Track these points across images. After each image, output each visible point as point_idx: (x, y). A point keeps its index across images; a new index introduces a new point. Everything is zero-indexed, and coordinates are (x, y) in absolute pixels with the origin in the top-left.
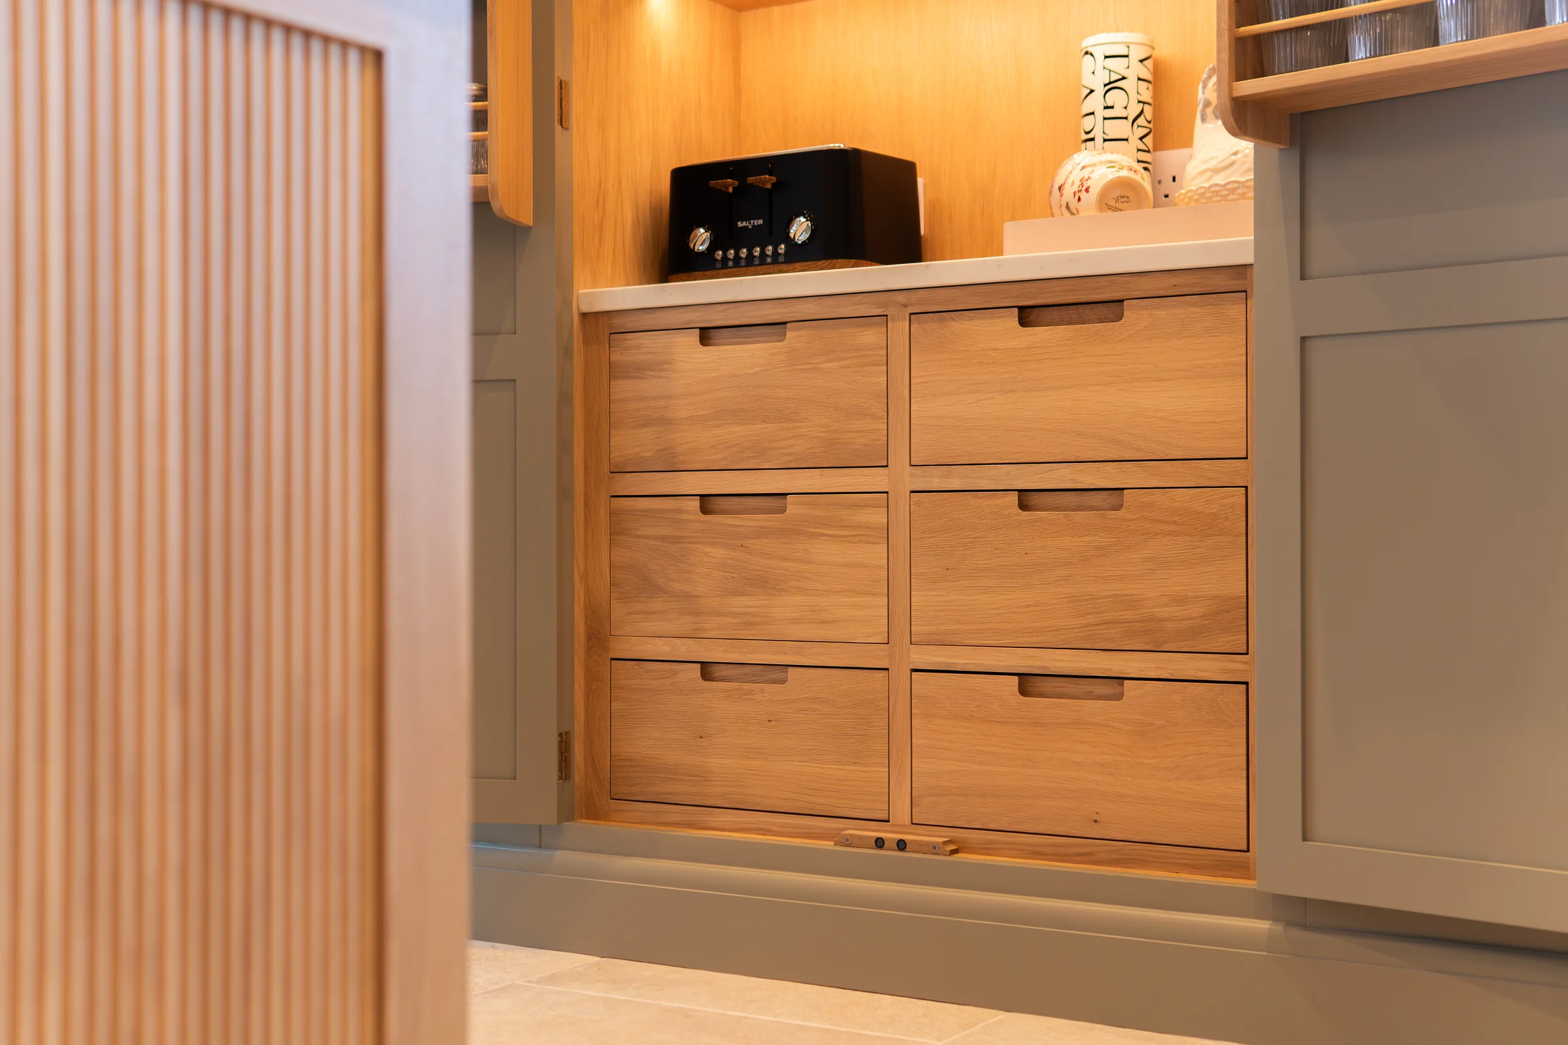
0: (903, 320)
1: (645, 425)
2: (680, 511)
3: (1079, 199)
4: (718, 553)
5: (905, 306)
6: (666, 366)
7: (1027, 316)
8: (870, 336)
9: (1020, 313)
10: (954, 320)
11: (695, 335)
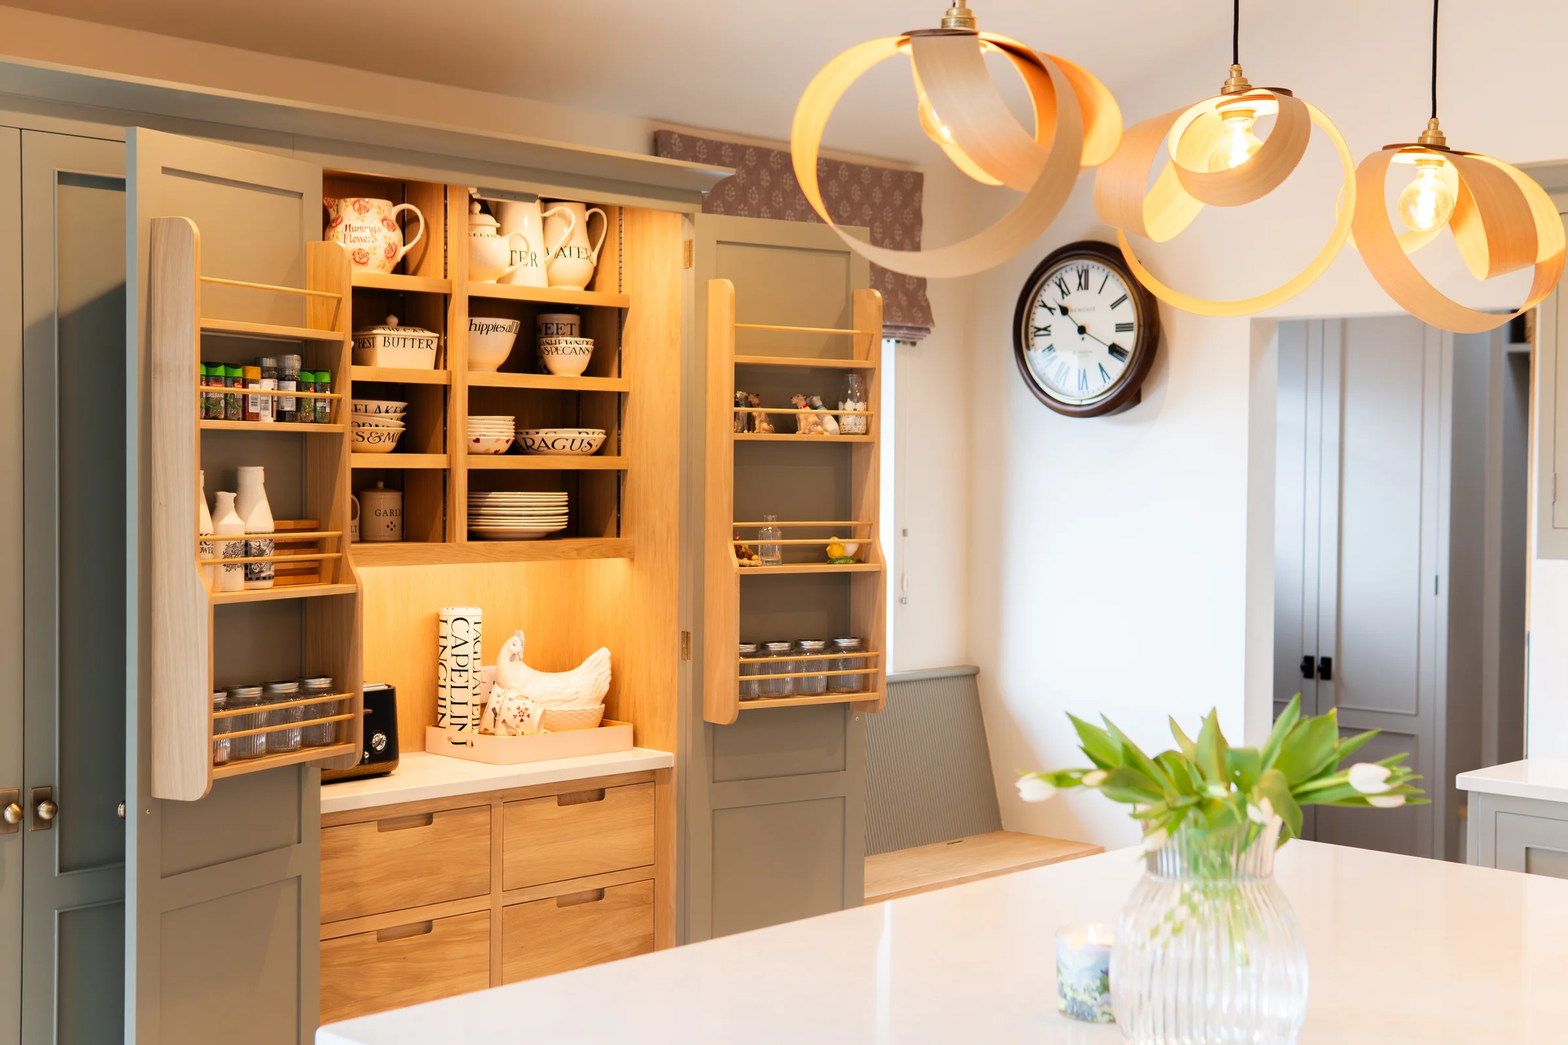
0: (500, 807)
1: (341, 888)
2: (364, 943)
3: (522, 720)
4: (388, 966)
5: (501, 798)
6: (355, 848)
7: (563, 800)
8: (482, 818)
9: (558, 799)
10: (525, 804)
11: (374, 827)
